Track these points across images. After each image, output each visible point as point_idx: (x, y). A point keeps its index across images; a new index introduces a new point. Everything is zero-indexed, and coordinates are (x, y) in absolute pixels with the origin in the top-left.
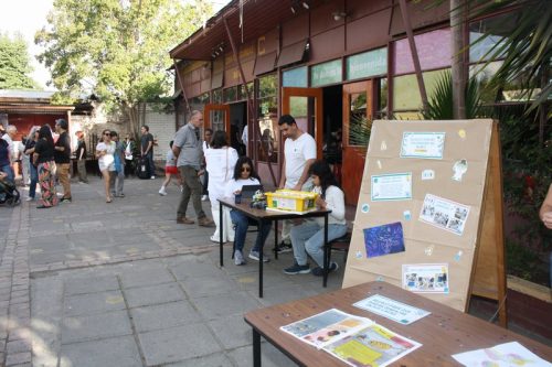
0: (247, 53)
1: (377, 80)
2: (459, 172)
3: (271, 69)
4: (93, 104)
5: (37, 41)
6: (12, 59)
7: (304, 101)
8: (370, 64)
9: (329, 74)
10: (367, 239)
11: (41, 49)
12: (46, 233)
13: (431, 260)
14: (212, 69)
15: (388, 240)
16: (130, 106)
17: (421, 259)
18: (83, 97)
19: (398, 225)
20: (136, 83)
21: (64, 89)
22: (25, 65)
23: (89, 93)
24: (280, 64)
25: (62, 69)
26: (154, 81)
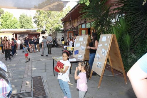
0: (76, 20)
2: (84, 42)
3: (80, 24)
4: (45, 32)
5: (34, 18)
6: (29, 21)
7: (85, 31)
10: (75, 52)
11: (35, 20)
12: (35, 56)
13: (81, 55)
14: (70, 23)
15: (77, 52)
16: (53, 32)
18: (43, 30)
19: (78, 50)
20: (54, 27)
21: (39, 28)
22: (31, 22)
23: (45, 29)
24: (81, 23)
25: (39, 24)
26: (58, 26)
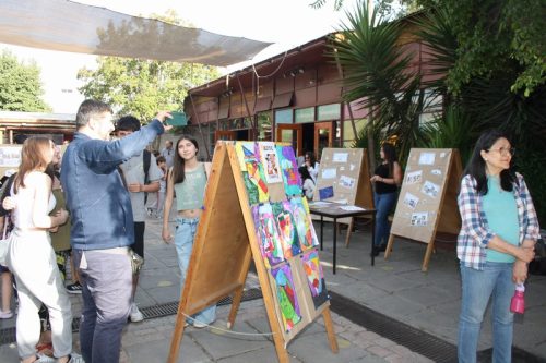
1: (334, 122)
2: (352, 167)
3: (268, 109)
6: (27, 83)
7: (290, 132)
8: (330, 112)
9: (305, 116)
10: (321, 193)
13: (342, 199)
15: (328, 193)
17: (339, 199)
19: (331, 188)
22: (37, 88)
24: (274, 106)
